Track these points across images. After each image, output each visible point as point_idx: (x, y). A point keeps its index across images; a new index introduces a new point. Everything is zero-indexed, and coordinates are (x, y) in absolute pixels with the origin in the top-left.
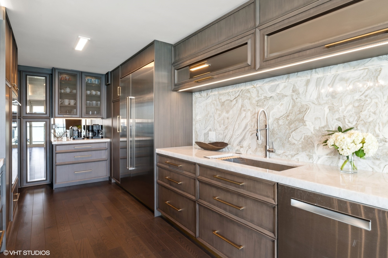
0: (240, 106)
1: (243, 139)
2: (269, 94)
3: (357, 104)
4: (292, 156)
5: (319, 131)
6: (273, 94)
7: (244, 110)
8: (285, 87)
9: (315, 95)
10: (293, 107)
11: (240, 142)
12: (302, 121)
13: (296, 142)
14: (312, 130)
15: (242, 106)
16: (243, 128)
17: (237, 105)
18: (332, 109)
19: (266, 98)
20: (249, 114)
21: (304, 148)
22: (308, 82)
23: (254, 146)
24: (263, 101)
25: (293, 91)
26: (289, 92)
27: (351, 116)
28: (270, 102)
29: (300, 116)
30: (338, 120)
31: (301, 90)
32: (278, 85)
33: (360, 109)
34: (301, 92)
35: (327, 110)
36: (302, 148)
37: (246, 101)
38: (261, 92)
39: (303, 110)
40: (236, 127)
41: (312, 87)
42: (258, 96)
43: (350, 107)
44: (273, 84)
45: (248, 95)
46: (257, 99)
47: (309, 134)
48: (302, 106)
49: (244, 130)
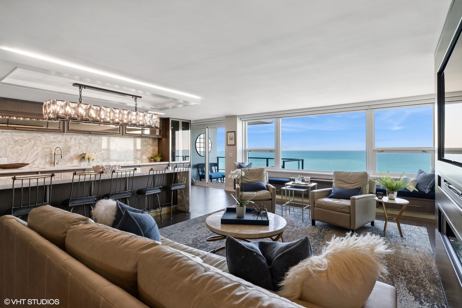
0: (33, 143)
1: (36, 160)
2: (53, 140)
3: (86, 147)
4: (65, 164)
5: (75, 155)
6: (55, 140)
7: (37, 146)
8: (61, 138)
9: (74, 143)
10: (65, 146)
11: (33, 162)
12: (69, 151)
13: (66, 159)
14: (73, 154)
15: (34, 144)
16: (35, 155)
17: (30, 143)
18: (79, 148)
19: (51, 141)
20: (40, 148)
21: (70, 161)
22: (71, 138)
23: (44, 162)
24: (50, 142)
25: (65, 140)
26: (64, 140)
27: (85, 150)
28: (54, 144)
29: (68, 150)
30: (81, 151)
31: (69, 141)
32: (58, 137)
33: (87, 148)
34: (68, 141)
35: (78, 148)
36: (69, 161)
37: (38, 142)
38: (48, 138)
39: (69, 148)
40: (30, 154)
41: (73, 140)
42: (46, 140)
43: (85, 148)
44: (55, 136)
45: (40, 139)
46: (46, 141)
47: (72, 156)
48: (69, 146)
49: (36, 156)
